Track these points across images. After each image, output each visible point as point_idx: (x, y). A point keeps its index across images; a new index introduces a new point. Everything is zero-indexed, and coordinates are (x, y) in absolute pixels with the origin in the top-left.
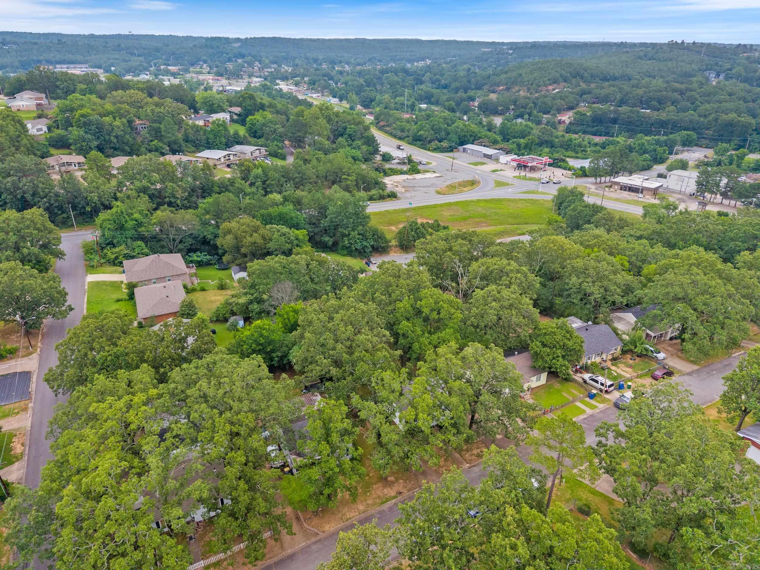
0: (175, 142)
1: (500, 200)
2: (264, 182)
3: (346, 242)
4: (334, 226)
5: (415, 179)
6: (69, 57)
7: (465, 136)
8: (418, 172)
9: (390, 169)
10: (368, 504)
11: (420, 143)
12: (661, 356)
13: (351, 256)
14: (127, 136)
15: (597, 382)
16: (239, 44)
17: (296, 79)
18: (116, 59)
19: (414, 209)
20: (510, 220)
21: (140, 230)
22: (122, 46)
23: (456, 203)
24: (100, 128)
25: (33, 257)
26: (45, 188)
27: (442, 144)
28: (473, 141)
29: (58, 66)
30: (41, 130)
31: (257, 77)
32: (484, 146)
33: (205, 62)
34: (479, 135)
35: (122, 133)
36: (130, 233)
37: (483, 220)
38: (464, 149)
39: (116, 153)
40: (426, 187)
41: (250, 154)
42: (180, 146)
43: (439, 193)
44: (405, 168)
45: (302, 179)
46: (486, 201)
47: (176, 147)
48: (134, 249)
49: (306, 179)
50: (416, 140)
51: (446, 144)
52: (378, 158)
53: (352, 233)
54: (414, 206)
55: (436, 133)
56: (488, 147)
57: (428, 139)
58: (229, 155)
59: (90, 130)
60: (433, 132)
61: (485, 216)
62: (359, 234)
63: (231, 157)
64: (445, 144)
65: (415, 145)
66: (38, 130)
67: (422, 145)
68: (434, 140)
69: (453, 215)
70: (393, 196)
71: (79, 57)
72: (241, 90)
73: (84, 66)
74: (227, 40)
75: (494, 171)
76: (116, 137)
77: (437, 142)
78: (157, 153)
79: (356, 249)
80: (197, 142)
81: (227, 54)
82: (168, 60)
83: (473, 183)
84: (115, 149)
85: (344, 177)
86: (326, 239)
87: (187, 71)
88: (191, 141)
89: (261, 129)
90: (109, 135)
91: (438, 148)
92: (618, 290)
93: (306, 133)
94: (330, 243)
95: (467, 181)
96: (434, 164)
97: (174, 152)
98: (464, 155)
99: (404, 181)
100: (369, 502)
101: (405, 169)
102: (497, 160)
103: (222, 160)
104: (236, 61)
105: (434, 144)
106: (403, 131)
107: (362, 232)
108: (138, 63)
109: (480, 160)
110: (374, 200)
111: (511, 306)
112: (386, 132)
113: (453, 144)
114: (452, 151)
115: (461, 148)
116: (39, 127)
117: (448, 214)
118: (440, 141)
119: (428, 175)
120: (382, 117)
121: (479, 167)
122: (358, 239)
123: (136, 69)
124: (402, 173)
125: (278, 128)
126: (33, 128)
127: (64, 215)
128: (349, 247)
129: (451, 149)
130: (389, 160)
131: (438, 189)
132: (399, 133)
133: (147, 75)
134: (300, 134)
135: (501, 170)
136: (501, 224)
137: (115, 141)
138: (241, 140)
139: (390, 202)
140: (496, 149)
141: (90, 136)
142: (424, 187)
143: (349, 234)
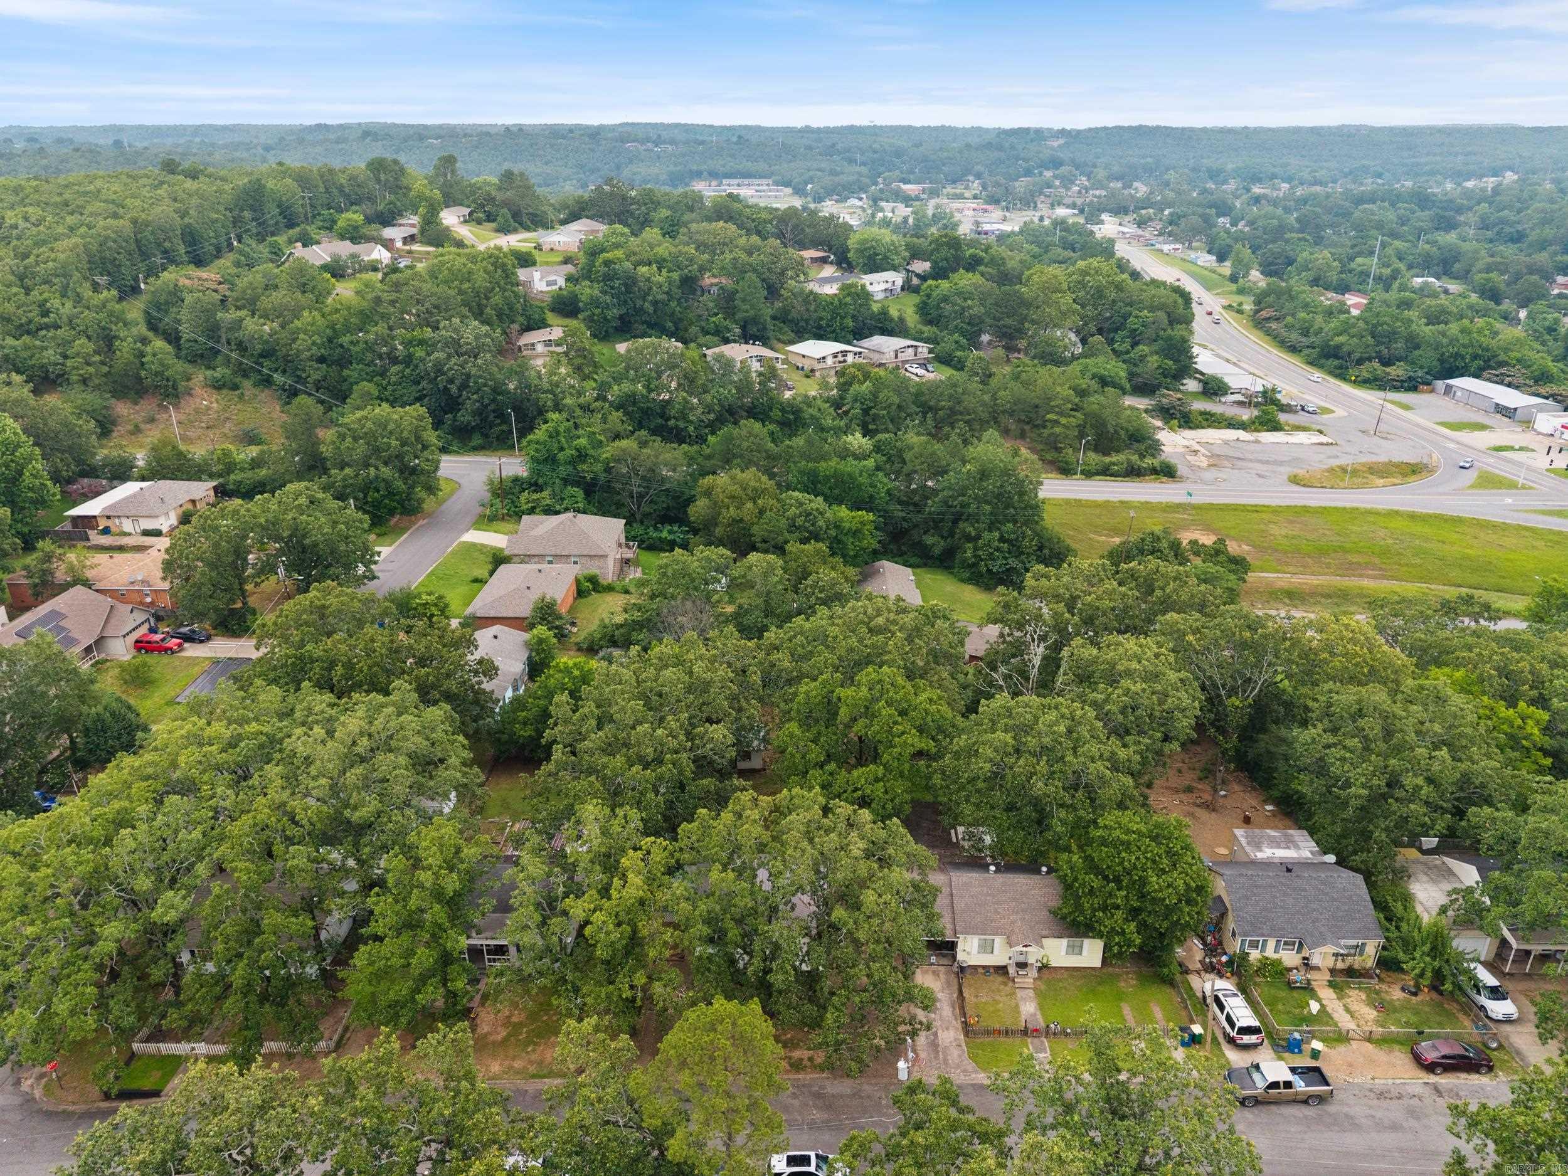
0: (755, 320)
1: (1457, 521)
2: (866, 412)
3: (969, 554)
4: (953, 514)
5: (1257, 442)
6: (749, 166)
7: (1457, 356)
8: (1276, 427)
9: (1204, 413)
10: (511, 1067)
11: (1336, 362)
12: (1500, 1008)
13: (977, 584)
14: (673, 304)
15: (1222, 1007)
16: (1061, 141)
17: (1143, 212)
18: (819, 170)
19: (1194, 507)
20: (1454, 574)
21: (579, 467)
22: (839, 146)
23: (1322, 511)
24: (630, 282)
25: (382, 485)
26: (480, 377)
27: (1388, 370)
28: (1482, 369)
29: (725, 181)
30: (554, 283)
31: (1068, 207)
32: (1509, 385)
33: (978, 176)
34: (1502, 357)
35: (665, 297)
36: (563, 470)
37: (1377, 561)
38: (1449, 388)
39: (650, 332)
40: (1267, 462)
41: (893, 355)
42: (765, 328)
43: (1295, 480)
44: (1246, 415)
45: (953, 412)
46: (1413, 517)
47: (754, 330)
48: (563, 499)
49: (961, 413)
50: (1328, 356)
51: (1400, 372)
52: (1192, 385)
53: (986, 535)
54: (1195, 500)
55: (1379, 343)
56: (1517, 388)
57: (1357, 355)
58: (844, 353)
59: (612, 288)
60: (1370, 340)
61: (1385, 552)
62: (1002, 539)
63: (850, 358)
64: (1397, 371)
65: (1321, 367)
66: (549, 284)
67: (1341, 367)
68: (1370, 359)
69: (1294, 537)
70: (1168, 472)
71: (762, 166)
72: (1013, 232)
73: (765, 181)
74: (1039, 134)
75: (1499, 449)
76: (655, 303)
77: (1376, 364)
78: (716, 339)
79: (989, 571)
80: (802, 324)
81: (1026, 160)
82: (911, 172)
83: (1414, 470)
84: (651, 326)
85: (1050, 416)
86: (929, 540)
87: (934, 193)
88: (791, 321)
89: (938, 307)
90: (644, 300)
91: (1376, 379)
92: (1426, 791)
93: (1024, 319)
94: (937, 551)
95: (1398, 465)
96: (1340, 412)
97: (747, 337)
98: (1446, 402)
99: (1226, 443)
100: (517, 1064)
101: (1245, 418)
102: (1528, 423)
103: (830, 361)
104: (1041, 174)
105: (1365, 371)
106: (1305, 332)
107: (1013, 536)
108: (855, 177)
109: (1481, 418)
110: (1111, 475)
111: (1045, 750)
112: (1268, 333)
113: (1420, 373)
114: (1414, 389)
115: (1440, 384)
116: (552, 278)
117: (1284, 532)
118: (1387, 363)
119: (1301, 437)
120: (1271, 299)
121: (1465, 436)
122: (998, 549)
123: (844, 188)
124: (1233, 424)
125: (969, 307)
126: (541, 279)
127: (504, 427)
128: (974, 565)
129: (1411, 385)
130: (1215, 394)
131: (1301, 472)
132: (1294, 337)
133: (861, 199)
134: (1009, 321)
135: (1521, 449)
136: (1422, 579)
137: (651, 310)
138: (889, 326)
139: (1152, 485)
140: (1538, 395)
141: (608, 299)
142: (1261, 461)
143: (978, 537)
